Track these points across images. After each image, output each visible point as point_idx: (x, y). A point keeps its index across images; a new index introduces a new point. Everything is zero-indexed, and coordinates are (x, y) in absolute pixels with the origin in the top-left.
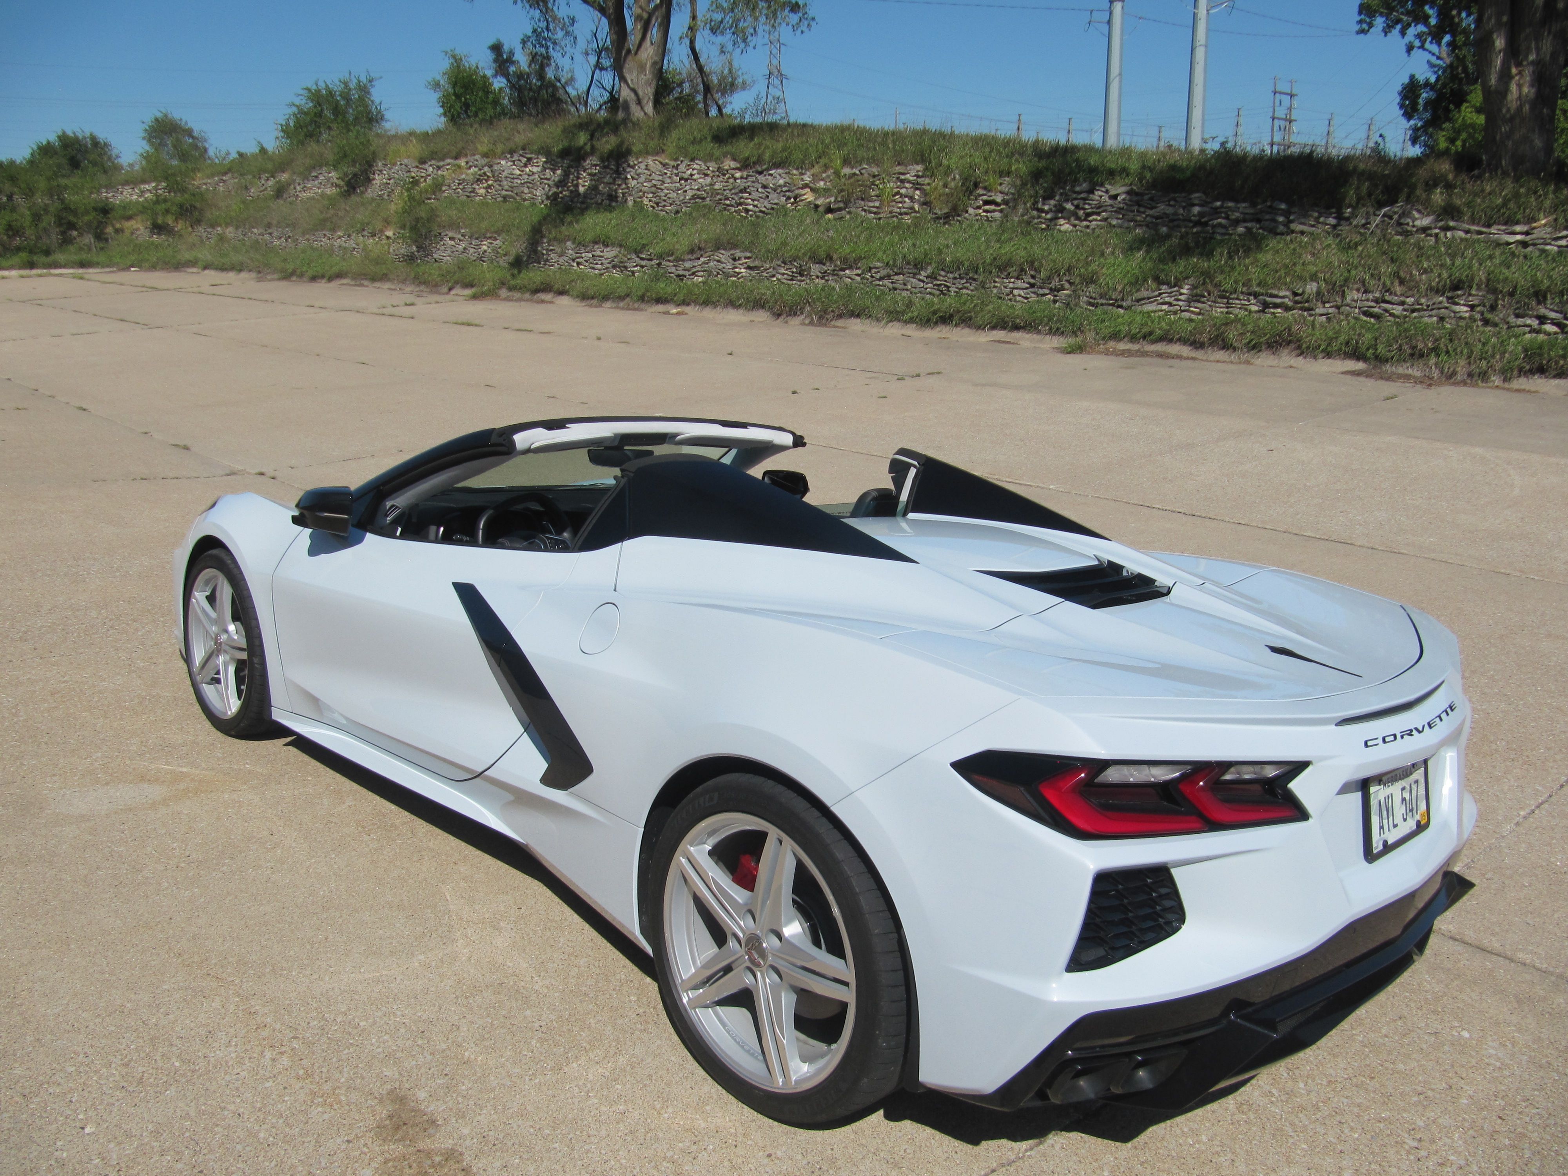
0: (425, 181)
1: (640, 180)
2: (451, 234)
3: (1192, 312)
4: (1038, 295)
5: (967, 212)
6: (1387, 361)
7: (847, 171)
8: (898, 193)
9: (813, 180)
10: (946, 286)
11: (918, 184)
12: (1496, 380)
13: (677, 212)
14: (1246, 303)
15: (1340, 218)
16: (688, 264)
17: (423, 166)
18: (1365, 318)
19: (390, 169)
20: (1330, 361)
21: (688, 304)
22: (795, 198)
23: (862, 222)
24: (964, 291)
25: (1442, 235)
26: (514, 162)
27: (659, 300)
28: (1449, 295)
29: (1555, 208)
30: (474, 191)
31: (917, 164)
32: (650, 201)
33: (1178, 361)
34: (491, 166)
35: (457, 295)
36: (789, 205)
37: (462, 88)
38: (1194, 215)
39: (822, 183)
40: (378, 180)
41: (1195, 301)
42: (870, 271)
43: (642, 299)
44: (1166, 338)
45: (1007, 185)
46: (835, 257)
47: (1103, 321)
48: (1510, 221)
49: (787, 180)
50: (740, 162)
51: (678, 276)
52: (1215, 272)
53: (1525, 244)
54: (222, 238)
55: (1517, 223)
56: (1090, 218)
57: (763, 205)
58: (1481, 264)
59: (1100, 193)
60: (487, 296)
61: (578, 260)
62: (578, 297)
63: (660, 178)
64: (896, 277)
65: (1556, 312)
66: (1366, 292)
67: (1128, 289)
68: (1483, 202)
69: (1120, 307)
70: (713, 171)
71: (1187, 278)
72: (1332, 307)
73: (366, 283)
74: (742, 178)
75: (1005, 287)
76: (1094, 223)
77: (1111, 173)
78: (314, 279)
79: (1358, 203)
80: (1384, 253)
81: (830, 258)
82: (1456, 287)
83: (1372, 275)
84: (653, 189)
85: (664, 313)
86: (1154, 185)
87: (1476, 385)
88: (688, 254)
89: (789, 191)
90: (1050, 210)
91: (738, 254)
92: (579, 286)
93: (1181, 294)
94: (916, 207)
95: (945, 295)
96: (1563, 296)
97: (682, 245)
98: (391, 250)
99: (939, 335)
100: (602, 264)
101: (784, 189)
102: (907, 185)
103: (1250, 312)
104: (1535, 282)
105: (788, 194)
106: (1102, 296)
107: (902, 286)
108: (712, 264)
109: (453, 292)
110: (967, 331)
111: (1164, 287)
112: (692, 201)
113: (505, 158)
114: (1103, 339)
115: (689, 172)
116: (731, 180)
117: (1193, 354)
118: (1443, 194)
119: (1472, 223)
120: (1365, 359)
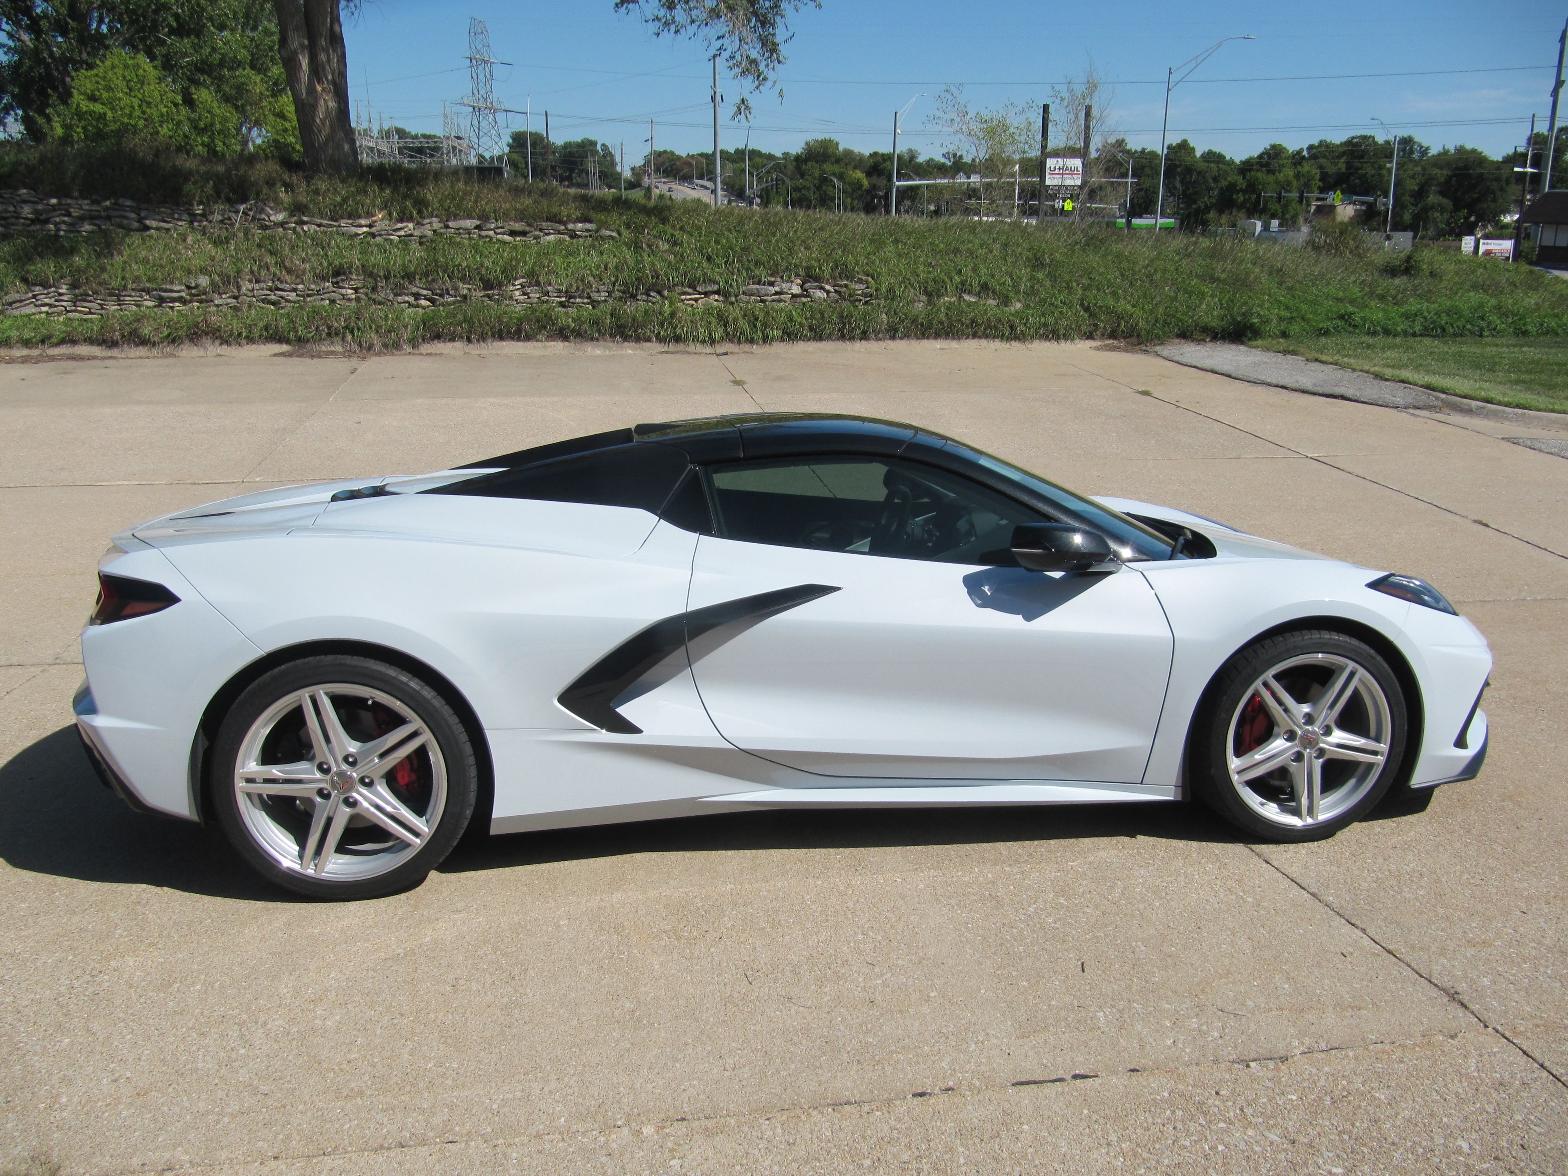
3: (80, 312)
6: (308, 341)
12: (407, 348)
14: (139, 299)
15: (193, 214)
18: (265, 306)
20: (254, 346)
25: (298, 229)
28: (334, 280)
29: (385, 205)
38: (29, 213)
41: (80, 300)
44: (69, 340)
48: (354, 216)
52: (96, 270)
53: (372, 235)
55: (359, 217)
58: (350, 253)
65: (426, 289)
66: (257, 281)
71: (63, 277)
72: (229, 297)
79: (207, 200)
80: (260, 246)
82: (337, 273)
87: (392, 354)
96: (428, 276)
103: (147, 307)
111: (37, 288)
117: (109, 353)
118: (287, 192)
119: (322, 218)
120: (288, 342)
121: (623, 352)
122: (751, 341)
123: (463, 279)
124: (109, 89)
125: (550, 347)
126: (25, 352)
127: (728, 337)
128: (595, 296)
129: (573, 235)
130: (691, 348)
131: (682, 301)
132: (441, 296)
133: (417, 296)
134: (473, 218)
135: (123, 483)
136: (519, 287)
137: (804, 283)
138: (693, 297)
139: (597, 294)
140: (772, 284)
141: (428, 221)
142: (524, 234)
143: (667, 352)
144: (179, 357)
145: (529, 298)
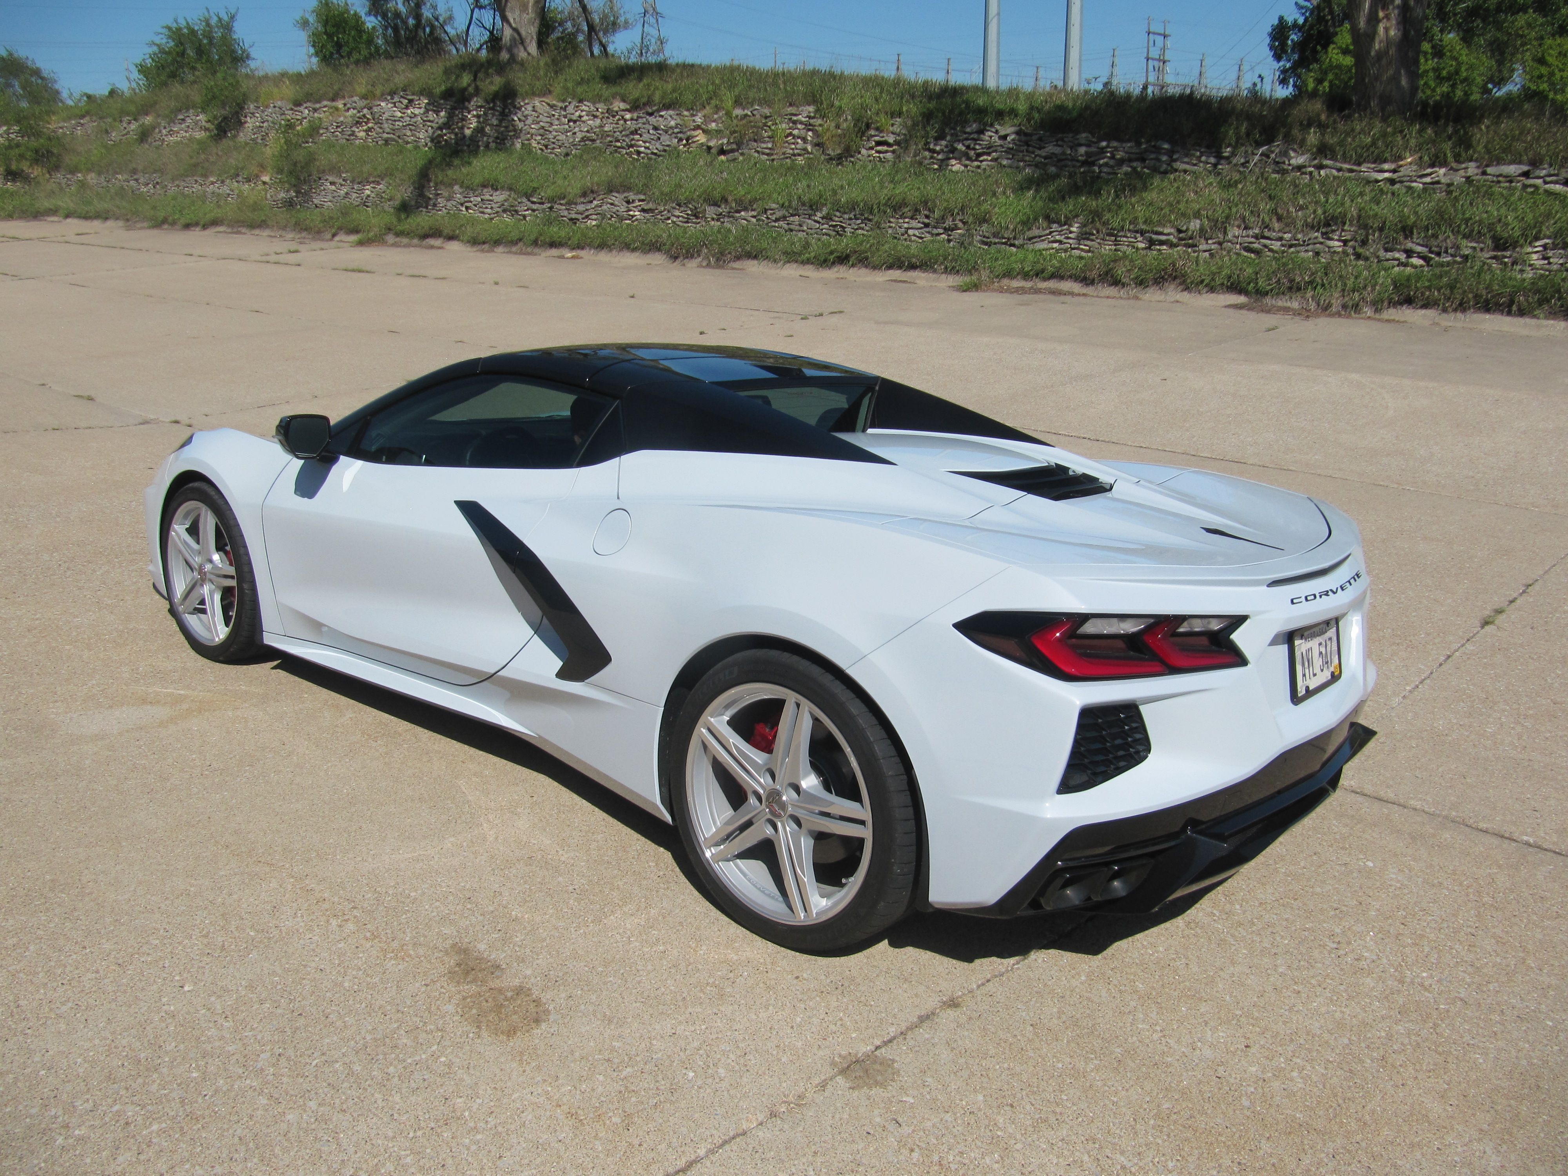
0: (301, 123)
1: (528, 122)
2: (331, 179)
3: (1082, 250)
4: (932, 235)
5: (859, 153)
6: (1267, 293)
7: (738, 112)
8: (790, 134)
9: (705, 121)
10: (841, 226)
11: (810, 125)
12: (1368, 311)
13: (567, 155)
14: (1133, 240)
15: (1219, 157)
16: (581, 208)
17: (298, 108)
18: (1246, 254)
19: (263, 112)
20: (1212, 295)
21: (583, 248)
22: (687, 140)
23: (755, 164)
24: (860, 232)
25: (1316, 174)
26: (395, 103)
27: (553, 245)
28: (1324, 230)
29: (1420, 147)
30: (353, 134)
31: (809, 105)
32: (538, 143)
33: (1070, 297)
34: (370, 108)
35: (341, 241)
36: (681, 147)
37: (333, 26)
38: (1081, 155)
39: (713, 125)
40: (250, 123)
41: (1084, 239)
42: (766, 213)
43: (535, 243)
44: (1057, 275)
45: (898, 125)
46: (730, 198)
47: (996, 259)
48: (1379, 159)
49: (679, 121)
50: (629, 104)
51: (571, 219)
52: (1103, 210)
53: (1392, 182)
54: (83, 185)
55: (1385, 161)
56: (981, 159)
57: (655, 147)
58: (1352, 201)
59: (990, 133)
60: (373, 241)
61: (468, 204)
62: (469, 242)
63: (548, 120)
64: (792, 219)
65: (1422, 246)
66: (1246, 228)
67: (1020, 227)
68: (1353, 140)
69: (1013, 245)
70: (602, 113)
71: (1077, 216)
72: (1214, 243)
73: (244, 230)
74: (632, 119)
75: (900, 227)
76: (984, 163)
77: (1000, 115)
78: (187, 226)
79: (1237, 142)
80: (1263, 191)
81: (725, 200)
82: (1330, 223)
83: (1252, 212)
84: (542, 131)
85: (559, 257)
86: (1042, 125)
87: (1349, 316)
88: (580, 197)
89: (681, 132)
90: (942, 150)
91: (632, 196)
92: (469, 231)
93: (1071, 232)
94: (809, 148)
95: (841, 235)
96: (1428, 230)
97: (574, 188)
98: (269, 196)
99: (838, 275)
100: (492, 208)
101: (676, 130)
102: (799, 126)
103: (1137, 249)
104: (1403, 218)
105: (680, 135)
106: (995, 235)
107: (797, 228)
108: (605, 207)
109: (337, 238)
110: (863, 271)
111: (1055, 226)
112: (582, 143)
113: (386, 100)
114: (998, 277)
115: (577, 114)
116: (622, 122)
117: (1085, 290)
118: (1316, 133)
119: (1344, 162)
120: (1246, 293)
123: (1467, 236)
132: (1438, 254)
134: (1520, 163)
136: (1540, 249)
141: (1463, 166)
144: (1140, 299)
145: (1549, 263)
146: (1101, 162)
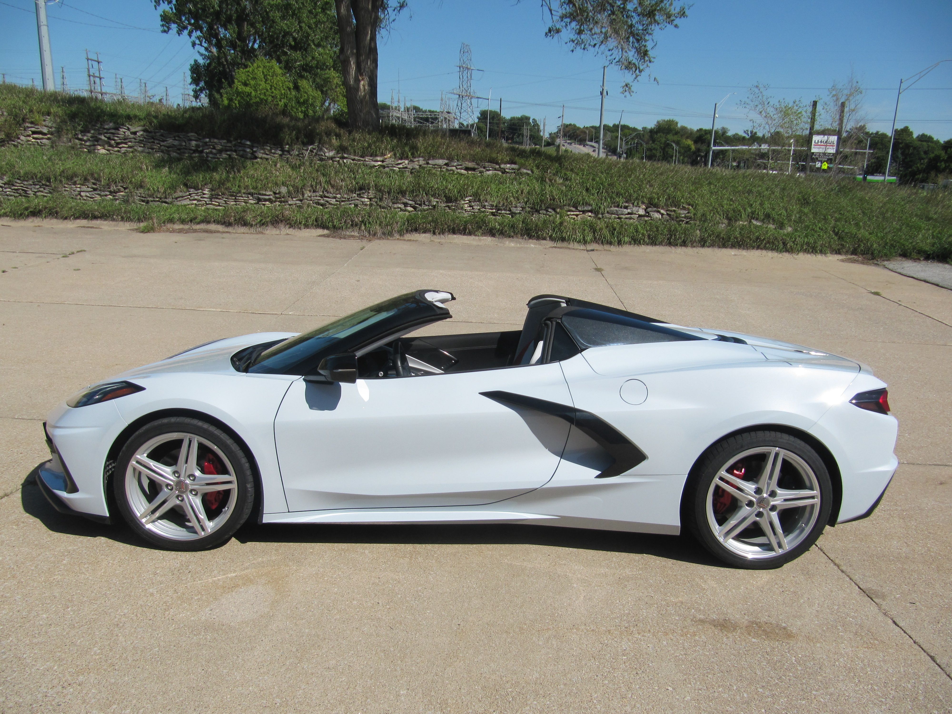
3: (214, 205)
4: (101, 196)
5: (19, 138)
6: (339, 228)
10: (23, 190)
12: (397, 236)
14: (246, 199)
15: (283, 150)
18: (317, 206)
20: (308, 230)
24: (41, 194)
25: (341, 161)
28: (358, 193)
29: (392, 149)
33: (228, 234)
38: (193, 146)
41: (214, 198)
44: (206, 221)
45: (49, 121)
48: (373, 155)
52: (225, 181)
53: (383, 167)
55: (376, 156)
56: (121, 146)
58: (368, 177)
59: (124, 130)
65: (412, 201)
66: (314, 191)
67: (168, 191)
69: (166, 202)
71: (206, 184)
72: (297, 200)
75: (74, 191)
76: (123, 149)
77: (129, 118)
79: (292, 143)
80: (318, 171)
82: (361, 189)
83: (317, 183)
86: (161, 126)
87: (387, 239)
90: (89, 140)
95: (25, 196)
96: (414, 192)
99: (34, 224)
103: (250, 204)
104: (397, 186)
106: (151, 196)
110: (54, 221)
111: (192, 190)
114: (164, 222)
117: (226, 230)
118: (336, 139)
119: (355, 155)
120: (328, 228)
121: (528, 246)
122: (611, 243)
123: (434, 196)
124: (254, 78)
125: (483, 240)
126: (181, 226)
127: (595, 240)
128: (514, 210)
129: (504, 172)
130: (571, 245)
131: (568, 215)
132: (420, 205)
133: (406, 204)
134: (444, 159)
135: (212, 310)
136: (468, 202)
137: (647, 208)
138: (575, 213)
139: (515, 209)
140: (626, 208)
141: (417, 159)
142: (474, 169)
143: (555, 247)
144: (265, 234)
145: (473, 209)
146: (207, 151)
